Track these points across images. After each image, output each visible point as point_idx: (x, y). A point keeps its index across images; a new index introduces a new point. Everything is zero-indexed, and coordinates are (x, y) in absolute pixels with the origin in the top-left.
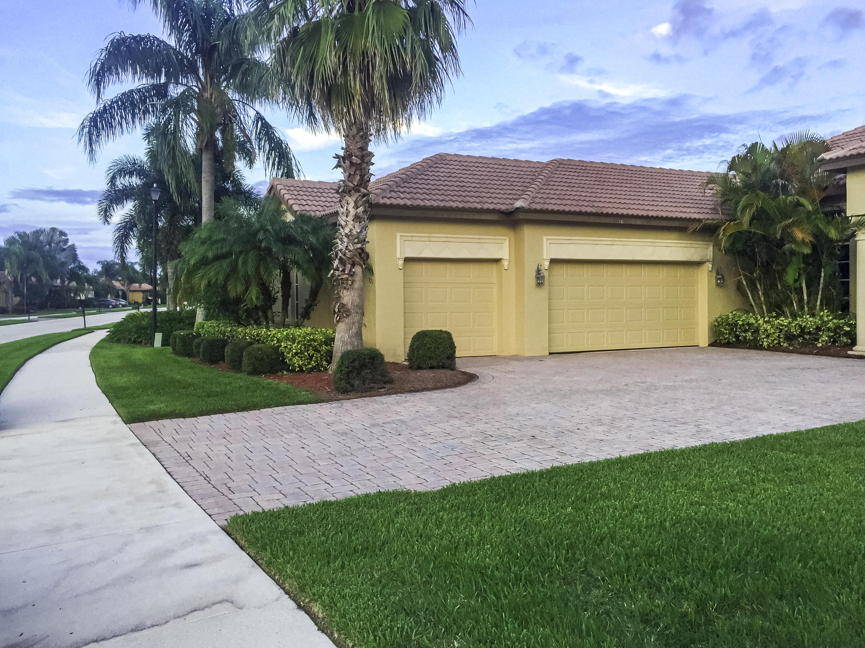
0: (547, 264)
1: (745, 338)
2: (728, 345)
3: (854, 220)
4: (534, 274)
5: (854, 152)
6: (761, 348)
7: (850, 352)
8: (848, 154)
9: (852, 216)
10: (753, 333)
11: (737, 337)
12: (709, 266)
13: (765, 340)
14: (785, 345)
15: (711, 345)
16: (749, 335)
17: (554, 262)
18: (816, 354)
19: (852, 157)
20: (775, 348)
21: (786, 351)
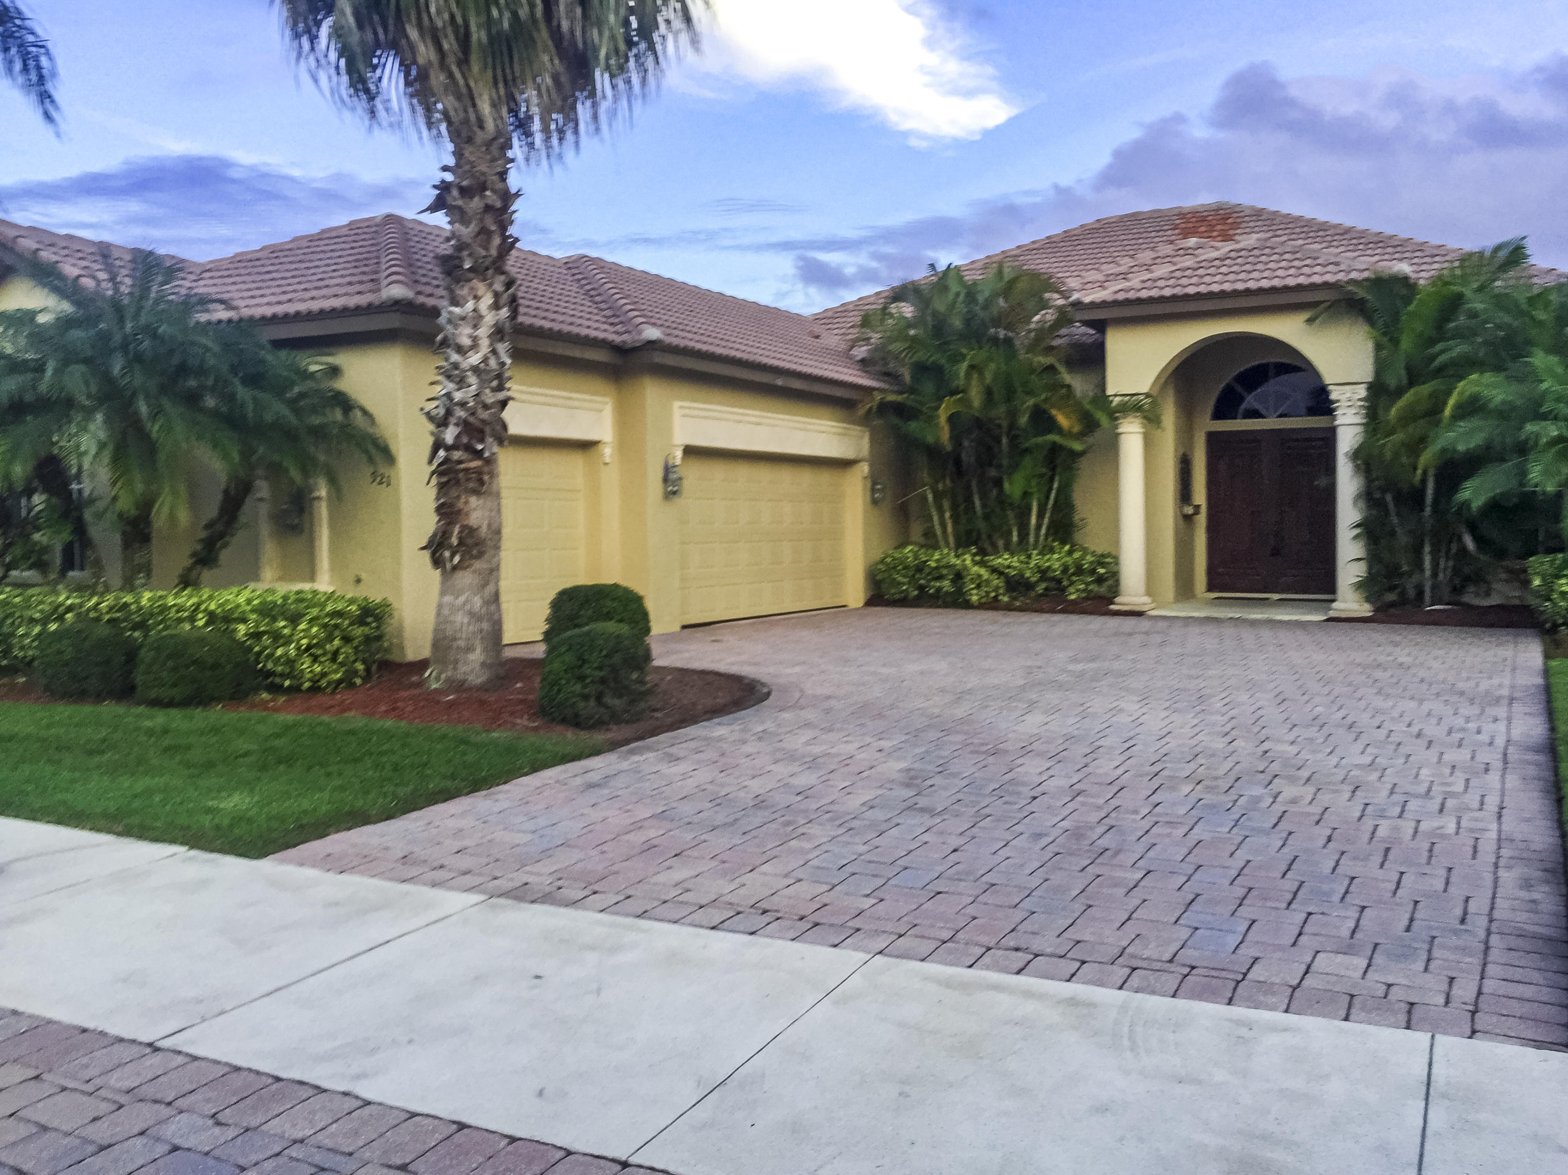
0: (679, 454)
1: (939, 590)
2: (903, 602)
3: (1117, 399)
4: (660, 474)
5: (1121, 296)
6: (967, 605)
7: (1112, 607)
8: (1110, 298)
9: (1116, 395)
10: (953, 581)
11: (921, 588)
12: (865, 468)
13: (975, 592)
14: (1006, 599)
15: (870, 603)
16: (946, 585)
17: (691, 452)
18: (1063, 611)
19: (1116, 303)
20: (992, 605)
21: (1009, 608)
